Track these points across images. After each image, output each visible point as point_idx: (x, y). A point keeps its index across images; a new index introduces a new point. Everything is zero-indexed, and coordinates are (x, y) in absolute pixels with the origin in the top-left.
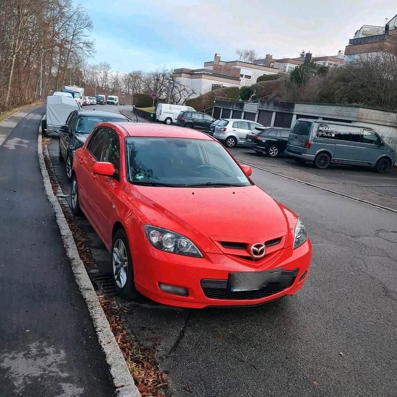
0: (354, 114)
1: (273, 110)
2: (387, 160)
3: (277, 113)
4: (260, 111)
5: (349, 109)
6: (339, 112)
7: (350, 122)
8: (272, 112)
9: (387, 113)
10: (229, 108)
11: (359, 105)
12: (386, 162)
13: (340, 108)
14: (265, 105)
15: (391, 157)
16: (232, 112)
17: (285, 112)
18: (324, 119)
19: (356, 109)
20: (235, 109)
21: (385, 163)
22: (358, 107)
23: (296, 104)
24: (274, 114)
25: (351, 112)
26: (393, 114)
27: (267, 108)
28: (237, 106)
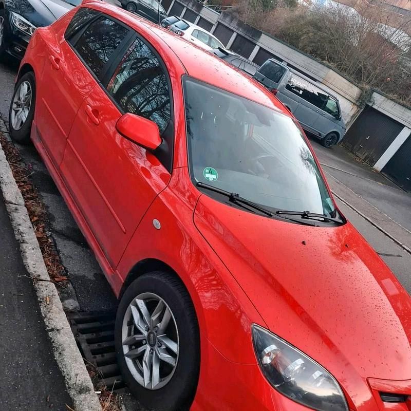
0: (322, 74)
1: (235, 30)
2: (336, 136)
3: (238, 35)
4: (219, 23)
5: (320, 66)
6: (308, 65)
7: (315, 80)
8: (233, 31)
9: (351, 85)
10: (183, 4)
11: (330, 65)
12: (335, 138)
13: (310, 60)
14: (228, 19)
15: (340, 133)
16: (185, 9)
17: (247, 37)
18: (289, 65)
19: (326, 69)
20: (190, 8)
21: (333, 138)
22: (329, 68)
23: (263, 34)
24: (235, 35)
25: (320, 70)
26: (357, 88)
27: (229, 24)
28: (193, 6)
